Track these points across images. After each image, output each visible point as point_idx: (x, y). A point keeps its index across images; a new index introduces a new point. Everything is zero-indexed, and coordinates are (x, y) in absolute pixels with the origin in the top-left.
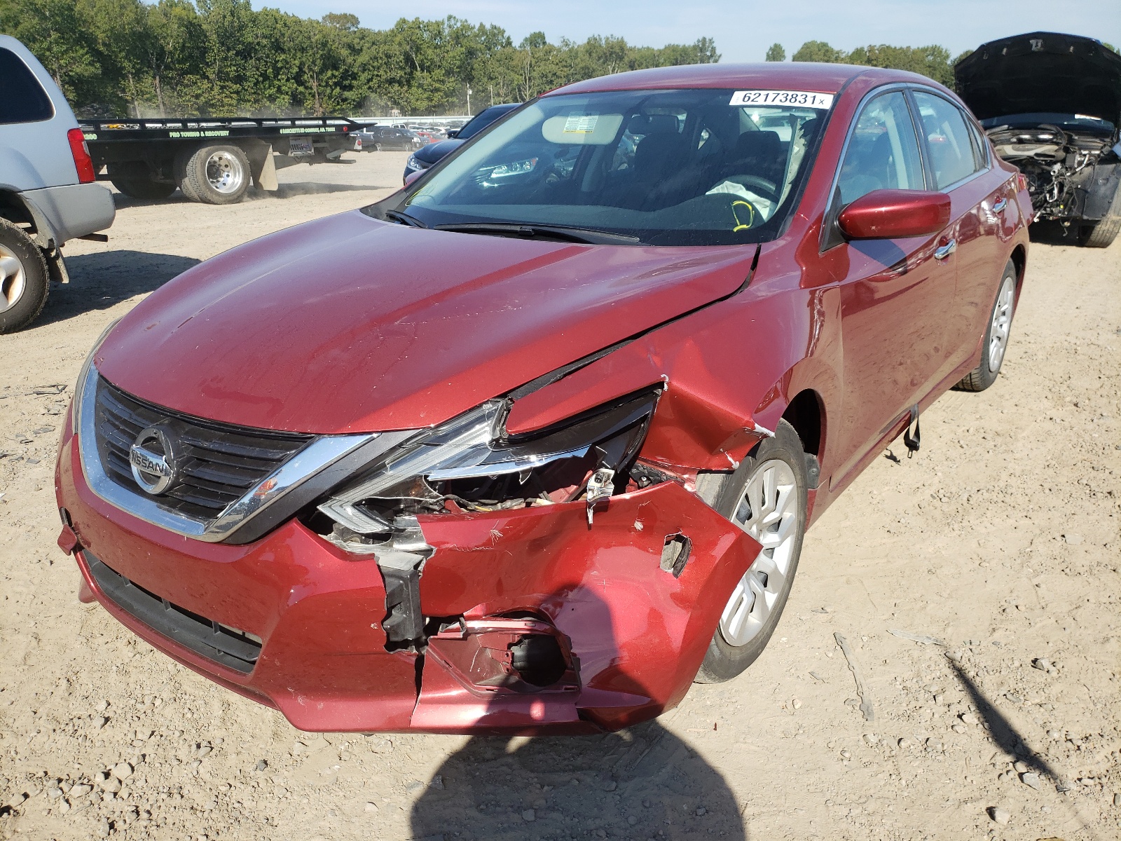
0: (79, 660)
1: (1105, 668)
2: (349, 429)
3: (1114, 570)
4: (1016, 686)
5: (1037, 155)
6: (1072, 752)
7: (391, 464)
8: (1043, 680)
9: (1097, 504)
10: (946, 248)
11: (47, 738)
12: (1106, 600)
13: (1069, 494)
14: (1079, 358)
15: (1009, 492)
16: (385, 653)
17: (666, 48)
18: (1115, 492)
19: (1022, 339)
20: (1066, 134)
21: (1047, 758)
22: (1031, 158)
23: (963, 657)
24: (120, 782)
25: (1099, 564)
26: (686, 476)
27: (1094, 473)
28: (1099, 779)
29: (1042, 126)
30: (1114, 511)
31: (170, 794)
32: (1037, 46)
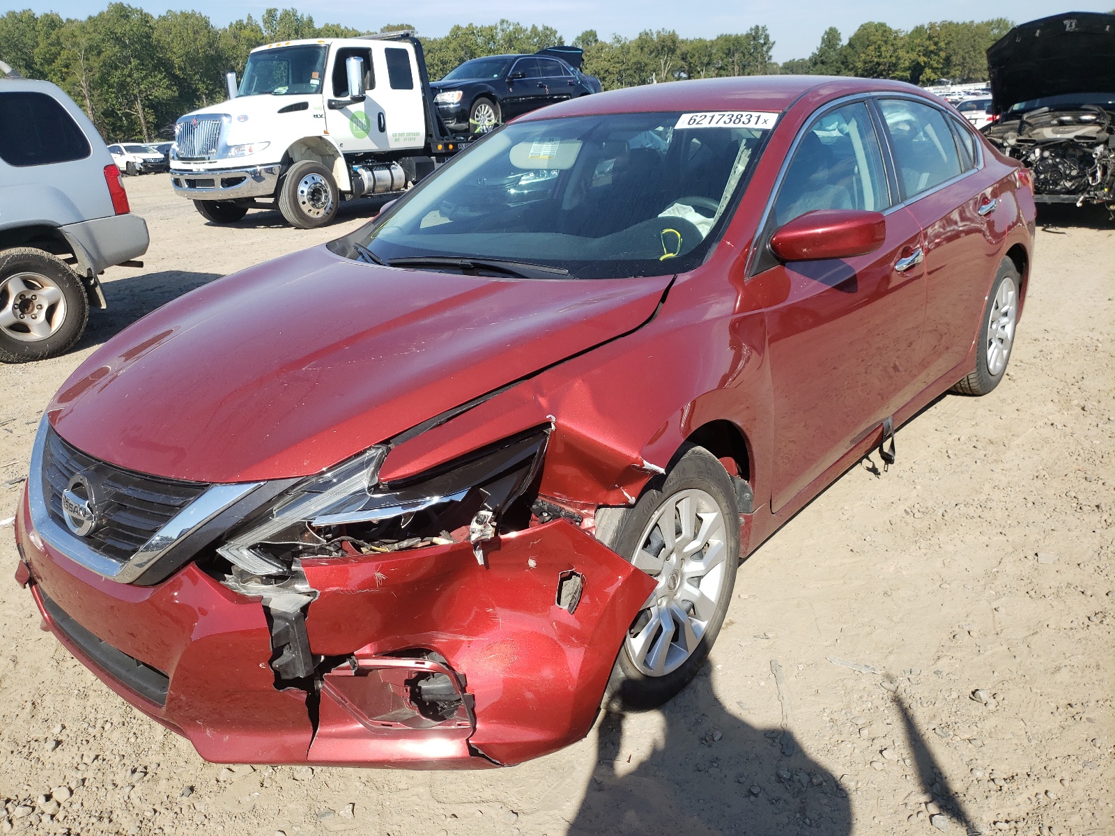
0: (47, 683)
1: (1049, 700)
2: (239, 478)
3: (1083, 593)
4: (948, 720)
5: (1077, 137)
6: (992, 793)
7: (277, 511)
8: (978, 713)
9: (1082, 519)
10: (911, 258)
11: (5, 759)
12: (1068, 626)
13: (1054, 508)
14: (1098, 355)
15: (988, 507)
16: (274, 691)
17: (718, 38)
18: (1102, 506)
19: (1039, 336)
20: (1109, 114)
21: (965, 799)
22: (1072, 140)
23: (899, 688)
24: (59, 805)
25: (1069, 585)
26: (584, 512)
27: (1086, 484)
28: (1016, 822)
29: (1084, 107)
30: (1099, 526)
31: (100, 819)
32: (1071, 26)
